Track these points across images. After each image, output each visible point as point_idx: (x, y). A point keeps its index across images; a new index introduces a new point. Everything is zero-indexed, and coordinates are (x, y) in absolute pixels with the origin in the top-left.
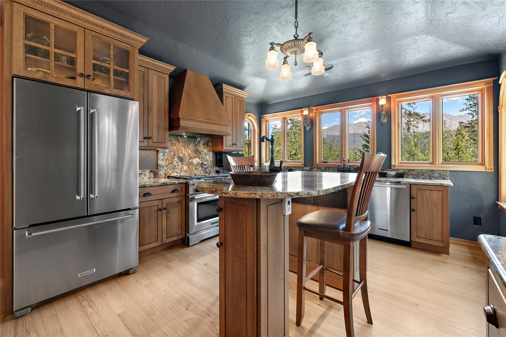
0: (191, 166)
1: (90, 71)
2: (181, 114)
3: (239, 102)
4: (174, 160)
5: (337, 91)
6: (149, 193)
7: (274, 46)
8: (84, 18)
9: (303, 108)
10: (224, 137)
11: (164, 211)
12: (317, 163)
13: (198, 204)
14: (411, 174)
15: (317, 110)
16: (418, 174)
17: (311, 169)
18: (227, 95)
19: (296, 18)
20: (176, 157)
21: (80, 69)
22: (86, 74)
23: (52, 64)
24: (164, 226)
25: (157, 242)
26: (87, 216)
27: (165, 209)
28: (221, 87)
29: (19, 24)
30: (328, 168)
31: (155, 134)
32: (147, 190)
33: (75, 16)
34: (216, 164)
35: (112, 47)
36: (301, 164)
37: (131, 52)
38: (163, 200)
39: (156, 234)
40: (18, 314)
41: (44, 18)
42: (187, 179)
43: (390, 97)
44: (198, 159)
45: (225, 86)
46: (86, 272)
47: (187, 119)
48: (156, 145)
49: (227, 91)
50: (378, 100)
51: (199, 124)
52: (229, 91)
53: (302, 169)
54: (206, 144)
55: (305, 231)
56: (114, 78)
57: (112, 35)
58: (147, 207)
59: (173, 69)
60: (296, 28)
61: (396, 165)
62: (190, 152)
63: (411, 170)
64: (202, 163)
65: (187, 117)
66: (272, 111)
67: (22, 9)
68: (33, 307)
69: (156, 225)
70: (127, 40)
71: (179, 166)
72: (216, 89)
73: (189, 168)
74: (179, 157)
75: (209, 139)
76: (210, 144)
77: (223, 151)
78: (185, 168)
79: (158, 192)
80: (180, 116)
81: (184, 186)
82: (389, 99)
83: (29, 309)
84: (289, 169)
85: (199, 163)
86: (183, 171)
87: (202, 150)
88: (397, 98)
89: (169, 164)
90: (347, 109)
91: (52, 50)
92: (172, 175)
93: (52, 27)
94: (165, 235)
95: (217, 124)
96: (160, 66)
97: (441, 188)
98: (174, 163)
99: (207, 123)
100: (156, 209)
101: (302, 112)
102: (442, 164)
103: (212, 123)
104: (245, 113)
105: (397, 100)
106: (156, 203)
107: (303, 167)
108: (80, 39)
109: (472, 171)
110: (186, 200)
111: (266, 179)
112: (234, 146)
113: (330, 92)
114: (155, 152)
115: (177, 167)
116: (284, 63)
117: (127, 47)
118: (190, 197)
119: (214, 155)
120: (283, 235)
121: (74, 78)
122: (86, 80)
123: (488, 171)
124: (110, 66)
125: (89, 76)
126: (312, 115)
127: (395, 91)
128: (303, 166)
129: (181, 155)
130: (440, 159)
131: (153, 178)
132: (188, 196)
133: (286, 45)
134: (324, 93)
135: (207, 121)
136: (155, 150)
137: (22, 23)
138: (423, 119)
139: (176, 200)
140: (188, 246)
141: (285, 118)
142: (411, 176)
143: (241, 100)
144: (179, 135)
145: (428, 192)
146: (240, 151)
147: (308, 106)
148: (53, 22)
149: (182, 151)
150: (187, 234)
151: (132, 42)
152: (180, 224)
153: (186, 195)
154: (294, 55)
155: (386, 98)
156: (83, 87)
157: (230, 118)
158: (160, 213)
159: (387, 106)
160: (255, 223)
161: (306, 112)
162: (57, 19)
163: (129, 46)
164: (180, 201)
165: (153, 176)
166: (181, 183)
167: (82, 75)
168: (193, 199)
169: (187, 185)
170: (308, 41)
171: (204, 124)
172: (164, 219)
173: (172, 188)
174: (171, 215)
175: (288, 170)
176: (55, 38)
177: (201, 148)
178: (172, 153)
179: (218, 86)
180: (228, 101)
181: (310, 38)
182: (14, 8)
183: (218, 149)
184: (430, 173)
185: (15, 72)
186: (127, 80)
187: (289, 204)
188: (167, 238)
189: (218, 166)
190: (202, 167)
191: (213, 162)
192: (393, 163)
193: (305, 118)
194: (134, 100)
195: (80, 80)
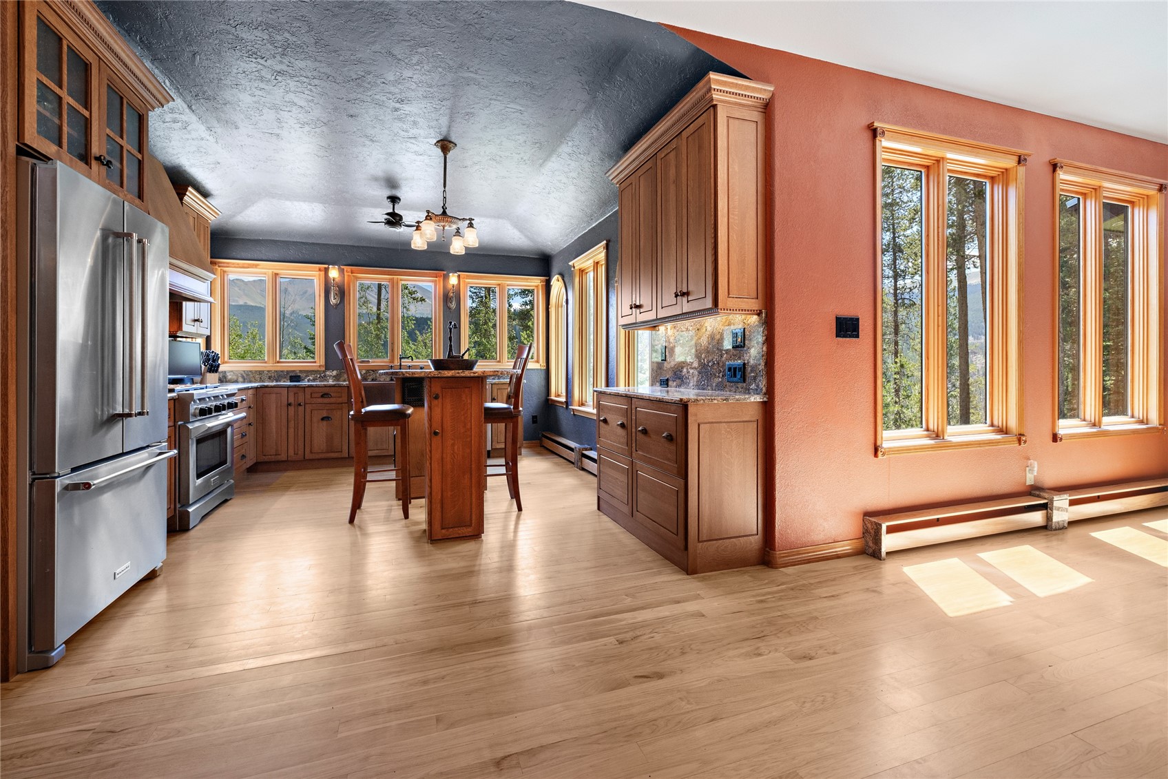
13: (198, 441)
17: (340, 374)
18: (188, 211)
19: (445, 187)
21: (95, 147)
23: (65, 129)
28: (181, 192)
30: (373, 371)
35: (125, 104)
36: (320, 366)
43: (460, 275)
45: (191, 193)
46: (123, 568)
50: (446, 277)
53: (322, 375)
77: (178, 334)
81: (172, 405)
84: (291, 377)
88: (466, 279)
91: (66, 97)
101: (322, 270)
102: (507, 362)
107: (324, 372)
108: (95, 80)
110: (177, 435)
112: (196, 324)
113: (374, 248)
117: (140, 106)
118: (191, 428)
123: (542, 368)
124: (123, 144)
126: (342, 279)
128: (324, 369)
130: (505, 357)
132: (184, 426)
134: (365, 247)
138: (413, 296)
140: (185, 530)
141: (277, 274)
143: (205, 225)
148: (68, 37)
150: (178, 507)
153: (175, 424)
162: (72, 32)
166: (170, 399)
167: (98, 159)
169: (177, 403)
175: (288, 378)
176: (67, 70)
185: (28, 141)
195: (95, 167)
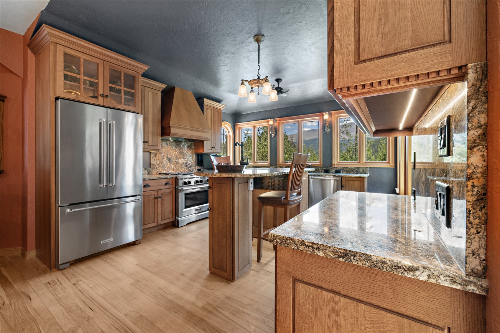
0: (177, 166)
1: (108, 92)
2: (172, 123)
3: (217, 113)
4: (164, 160)
5: (294, 107)
6: (148, 185)
7: (244, 82)
8: (104, 53)
9: (269, 119)
10: (205, 142)
11: (159, 199)
12: (280, 163)
13: (186, 194)
14: (345, 170)
15: (280, 121)
16: (350, 170)
18: (207, 107)
19: (259, 63)
20: (165, 158)
21: (101, 92)
22: (105, 94)
23: (82, 88)
24: (159, 211)
25: (154, 224)
26: (107, 199)
27: (160, 197)
28: (202, 101)
29: (60, 59)
30: (288, 167)
31: (150, 139)
32: (147, 183)
33: (98, 52)
34: (198, 164)
35: (123, 74)
36: (268, 164)
37: (137, 77)
38: (159, 191)
39: (153, 217)
40: (61, 267)
41: (77, 55)
42: (176, 175)
43: (332, 113)
44: (183, 159)
45: (205, 100)
46: (107, 240)
47: (176, 127)
48: (151, 147)
49: (207, 104)
50: (322, 116)
51: (185, 131)
52: (209, 104)
54: (190, 147)
55: (262, 202)
56: (124, 97)
57: (123, 64)
58: (146, 196)
59: (165, 87)
60: (259, 70)
61: (336, 163)
62: (176, 154)
63: (345, 167)
64: (186, 163)
65: (176, 126)
66: (244, 120)
67: (62, 48)
68: (71, 263)
69: (153, 210)
70: (134, 68)
71: (167, 165)
72: (198, 102)
73: (175, 166)
74: (168, 157)
75: (192, 143)
76: (193, 147)
77: (204, 153)
78: (173, 167)
79: (155, 184)
80: (171, 125)
81: (174, 180)
82: (330, 115)
83: (69, 264)
85: (184, 163)
86: (171, 169)
87: (186, 152)
88: (336, 114)
89: (160, 163)
90: (303, 121)
91: (82, 77)
92: (162, 172)
93: (82, 60)
94: (160, 218)
95: (199, 131)
96: (154, 85)
97: (359, 179)
98: (164, 163)
99: (192, 130)
100: (153, 197)
101: (268, 122)
102: (365, 163)
103: (196, 130)
104: (223, 121)
105: (336, 115)
106: (153, 193)
108: (101, 69)
109: (382, 168)
110: (176, 191)
111: (238, 168)
112: (213, 149)
114: (148, 154)
115: (166, 165)
116: (251, 92)
117: (133, 73)
118: (179, 188)
119: (196, 156)
120: (248, 202)
121: (96, 97)
122: (105, 99)
123: (391, 167)
124: (121, 88)
125: (107, 96)
126: (276, 124)
127: (335, 109)
128: (269, 165)
129: (169, 156)
130: (364, 159)
131: (147, 174)
132: (177, 188)
133: (252, 82)
135: (192, 128)
136: (149, 151)
137: (62, 59)
139: (168, 190)
140: (178, 227)
141: (255, 126)
142: (345, 172)
143: (219, 111)
144: (168, 140)
145: (352, 182)
146: (218, 153)
147: (273, 118)
148: (83, 57)
149: (170, 153)
150: (177, 218)
151: (137, 69)
152: (171, 210)
153: (176, 187)
154: (257, 88)
155: (329, 114)
156: (103, 104)
157: (210, 125)
158: (156, 200)
159: (330, 119)
160: (231, 193)
161: (271, 122)
162: (85, 54)
163: (135, 72)
164: (172, 192)
165: (147, 173)
166: (172, 178)
167: (102, 95)
168: (182, 190)
169: (176, 179)
170: (265, 81)
171: (190, 131)
172: (159, 205)
173: (165, 181)
174: (164, 202)
176: (83, 68)
177: (185, 150)
178: (162, 154)
179: (200, 99)
180: (209, 113)
181: (267, 79)
182: (57, 48)
183: (200, 151)
184: (357, 169)
185: (58, 95)
186: (133, 98)
187: (252, 184)
188: (161, 220)
189: (199, 166)
190: (187, 166)
191: (195, 162)
192: (333, 163)
193: (271, 127)
194: (138, 113)
195: (101, 99)
